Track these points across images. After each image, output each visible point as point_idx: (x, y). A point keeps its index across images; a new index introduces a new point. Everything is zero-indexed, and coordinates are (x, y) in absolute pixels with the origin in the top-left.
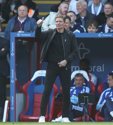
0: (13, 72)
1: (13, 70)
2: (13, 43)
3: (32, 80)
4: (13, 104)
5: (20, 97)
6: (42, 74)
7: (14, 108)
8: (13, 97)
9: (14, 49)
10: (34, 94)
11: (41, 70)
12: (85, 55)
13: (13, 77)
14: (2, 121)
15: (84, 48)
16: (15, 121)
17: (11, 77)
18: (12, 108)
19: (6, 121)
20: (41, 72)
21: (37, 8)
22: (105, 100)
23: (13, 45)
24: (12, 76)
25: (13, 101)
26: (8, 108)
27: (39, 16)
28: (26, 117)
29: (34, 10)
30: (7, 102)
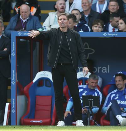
0: (13, 73)
1: (14, 71)
2: (14, 43)
3: (34, 81)
4: (13, 107)
5: (21, 99)
6: (44, 75)
7: (15, 111)
8: (14, 100)
9: (15, 48)
10: (36, 97)
11: (43, 71)
12: (89, 55)
13: (13, 78)
14: (3, 125)
15: (89, 48)
16: (16, 125)
17: (11, 78)
18: (13, 111)
19: (6, 125)
20: (44, 73)
21: (39, 5)
22: (110, 103)
23: (14, 45)
24: (13, 77)
25: (14, 104)
26: (9, 111)
27: (41, 14)
28: (28, 121)
30: (7, 104)
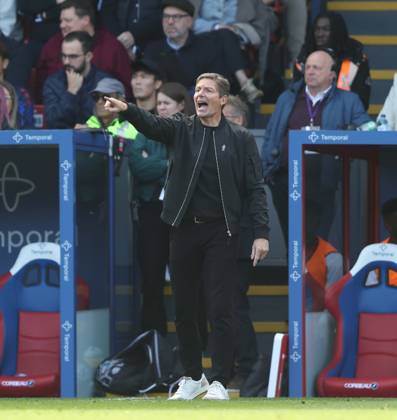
0: (296, 249)
1: (296, 243)
2: (296, 163)
3: (354, 271)
4: (296, 344)
5: (319, 322)
6: (383, 255)
7: (300, 357)
8: (296, 324)
9: (301, 178)
10: (359, 317)
11: (379, 242)
13: (296, 263)
16: (304, 395)
18: (295, 357)
19: (276, 395)
20: (381, 247)
21: (364, 56)
23: (296, 169)
24: (295, 259)
25: (296, 336)
26: (283, 356)
27: (371, 81)
28: (336, 383)
29: (355, 63)
30: (279, 338)
